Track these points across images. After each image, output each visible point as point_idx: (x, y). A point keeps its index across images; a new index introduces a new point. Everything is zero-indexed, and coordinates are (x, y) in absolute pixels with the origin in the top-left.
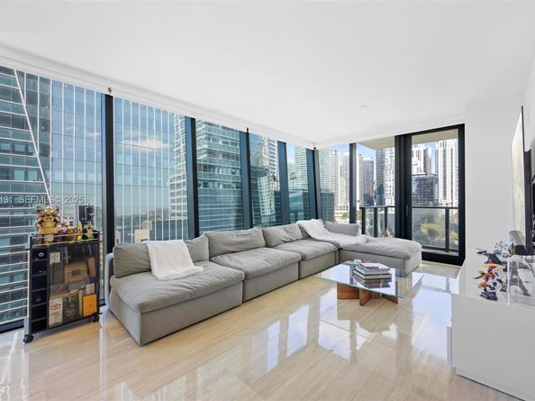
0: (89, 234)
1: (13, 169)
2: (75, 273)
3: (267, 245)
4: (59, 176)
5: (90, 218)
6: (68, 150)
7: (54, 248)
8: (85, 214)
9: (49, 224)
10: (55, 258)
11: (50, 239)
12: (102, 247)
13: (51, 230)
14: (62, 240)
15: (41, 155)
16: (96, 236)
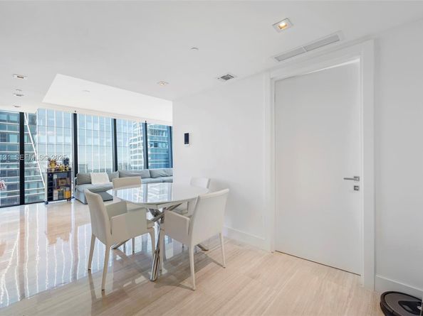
0: (67, 169)
1: (9, 134)
2: (62, 183)
3: (151, 177)
4: (44, 139)
5: (68, 163)
6: (50, 119)
7: (55, 173)
8: (66, 161)
9: (53, 165)
10: (55, 177)
11: (53, 170)
12: (73, 174)
13: (54, 167)
14: (58, 171)
15: (30, 123)
16: (70, 169)
